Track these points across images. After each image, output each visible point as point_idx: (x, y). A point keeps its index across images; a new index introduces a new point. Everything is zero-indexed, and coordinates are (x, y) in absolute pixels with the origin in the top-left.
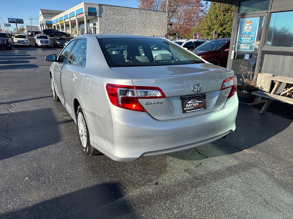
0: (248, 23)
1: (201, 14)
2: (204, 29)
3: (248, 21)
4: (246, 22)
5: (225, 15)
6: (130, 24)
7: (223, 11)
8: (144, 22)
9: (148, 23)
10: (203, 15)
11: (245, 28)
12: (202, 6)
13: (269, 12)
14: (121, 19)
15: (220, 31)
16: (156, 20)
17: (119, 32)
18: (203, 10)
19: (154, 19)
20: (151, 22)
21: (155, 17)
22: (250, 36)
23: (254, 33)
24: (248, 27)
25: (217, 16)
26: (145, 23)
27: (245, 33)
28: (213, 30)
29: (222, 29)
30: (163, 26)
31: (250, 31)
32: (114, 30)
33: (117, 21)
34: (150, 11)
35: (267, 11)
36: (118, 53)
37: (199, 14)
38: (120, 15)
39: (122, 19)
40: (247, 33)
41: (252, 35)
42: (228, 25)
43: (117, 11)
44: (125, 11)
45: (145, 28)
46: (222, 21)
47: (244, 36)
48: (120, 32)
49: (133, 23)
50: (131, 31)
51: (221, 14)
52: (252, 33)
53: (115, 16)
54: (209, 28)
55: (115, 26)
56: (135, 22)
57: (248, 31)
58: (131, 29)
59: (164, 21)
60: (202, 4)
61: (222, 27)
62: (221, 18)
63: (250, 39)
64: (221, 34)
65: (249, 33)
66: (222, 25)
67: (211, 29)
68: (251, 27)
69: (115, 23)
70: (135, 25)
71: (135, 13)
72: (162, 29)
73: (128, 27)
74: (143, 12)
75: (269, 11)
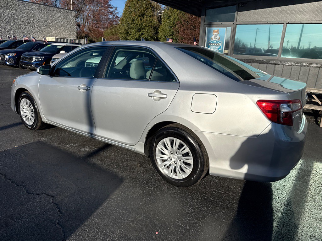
0: (216, 32)
1: (111, 16)
2: (121, 33)
3: (215, 31)
4: (213, 31)
5: (141, 20)
6: (27, 22)
7: (139, 16)
8: (46, 21)
9: (52, 23)
10: (113, 17)
11: (212, 37)
12: (111, 8)
13: (235, 24)
14: (12, 14)
15: (138, 36)
16: (61, 19)
17: (11, 31)
18: (113, 12)
19: (59, 17)
20: (56, 22)
21: (60, 16)
22: (218, 45)
23: (222, 42)
24: (216, 36)
25: (133, 20)
26: (48, 22)
27: (213, 42)
28: (130, 34)
29: (140, 34)
30: (70, 27)
31: (218, 40)
32: (5, 28)
33: (7, 16)
34: (52, 8)
35: (234, 22)
36: (41, 59)
37: (109, 16)
38: (11, 10)
39: (14, 14)
40: (215, 42)
41: (220, 44)
42: (145, 30)
43: (6, 4)
44: (18, 5)
45: (48, 28)
46: (140, 26)
47: (212, 44)
48: (13, 32)
49: (31, 21)
50: (29, 31)
51: (137, 18)
52: (220, 42)
53: (3, 10)
54: (127, 32)
55: (5, 22)
56: (34, 20)
57: (217, 40)
58: (28, 28)
59: (72, 21)
60: (110, 5)
61: (140, 31)
62: (138, 23)
63: (219, 47)
64: (139, 39)
65: (217, 42)
66: (139, 30)
67: (128, 33)
68: (218, 36)
69: (4, 19)
70: (34, 24)
71: (33, 9)
72: (70, 30)
73: (24, 26)
74: (43, 8)
75: (235, 22)
